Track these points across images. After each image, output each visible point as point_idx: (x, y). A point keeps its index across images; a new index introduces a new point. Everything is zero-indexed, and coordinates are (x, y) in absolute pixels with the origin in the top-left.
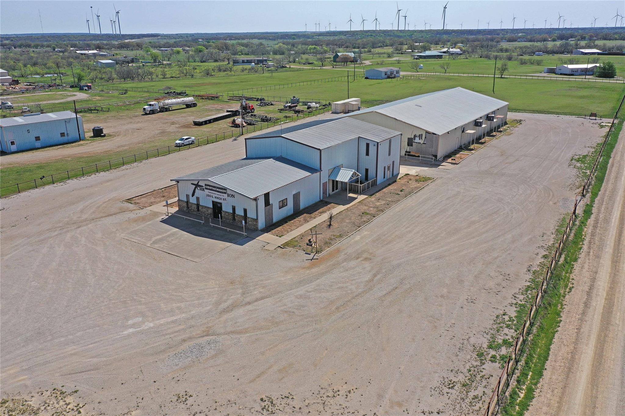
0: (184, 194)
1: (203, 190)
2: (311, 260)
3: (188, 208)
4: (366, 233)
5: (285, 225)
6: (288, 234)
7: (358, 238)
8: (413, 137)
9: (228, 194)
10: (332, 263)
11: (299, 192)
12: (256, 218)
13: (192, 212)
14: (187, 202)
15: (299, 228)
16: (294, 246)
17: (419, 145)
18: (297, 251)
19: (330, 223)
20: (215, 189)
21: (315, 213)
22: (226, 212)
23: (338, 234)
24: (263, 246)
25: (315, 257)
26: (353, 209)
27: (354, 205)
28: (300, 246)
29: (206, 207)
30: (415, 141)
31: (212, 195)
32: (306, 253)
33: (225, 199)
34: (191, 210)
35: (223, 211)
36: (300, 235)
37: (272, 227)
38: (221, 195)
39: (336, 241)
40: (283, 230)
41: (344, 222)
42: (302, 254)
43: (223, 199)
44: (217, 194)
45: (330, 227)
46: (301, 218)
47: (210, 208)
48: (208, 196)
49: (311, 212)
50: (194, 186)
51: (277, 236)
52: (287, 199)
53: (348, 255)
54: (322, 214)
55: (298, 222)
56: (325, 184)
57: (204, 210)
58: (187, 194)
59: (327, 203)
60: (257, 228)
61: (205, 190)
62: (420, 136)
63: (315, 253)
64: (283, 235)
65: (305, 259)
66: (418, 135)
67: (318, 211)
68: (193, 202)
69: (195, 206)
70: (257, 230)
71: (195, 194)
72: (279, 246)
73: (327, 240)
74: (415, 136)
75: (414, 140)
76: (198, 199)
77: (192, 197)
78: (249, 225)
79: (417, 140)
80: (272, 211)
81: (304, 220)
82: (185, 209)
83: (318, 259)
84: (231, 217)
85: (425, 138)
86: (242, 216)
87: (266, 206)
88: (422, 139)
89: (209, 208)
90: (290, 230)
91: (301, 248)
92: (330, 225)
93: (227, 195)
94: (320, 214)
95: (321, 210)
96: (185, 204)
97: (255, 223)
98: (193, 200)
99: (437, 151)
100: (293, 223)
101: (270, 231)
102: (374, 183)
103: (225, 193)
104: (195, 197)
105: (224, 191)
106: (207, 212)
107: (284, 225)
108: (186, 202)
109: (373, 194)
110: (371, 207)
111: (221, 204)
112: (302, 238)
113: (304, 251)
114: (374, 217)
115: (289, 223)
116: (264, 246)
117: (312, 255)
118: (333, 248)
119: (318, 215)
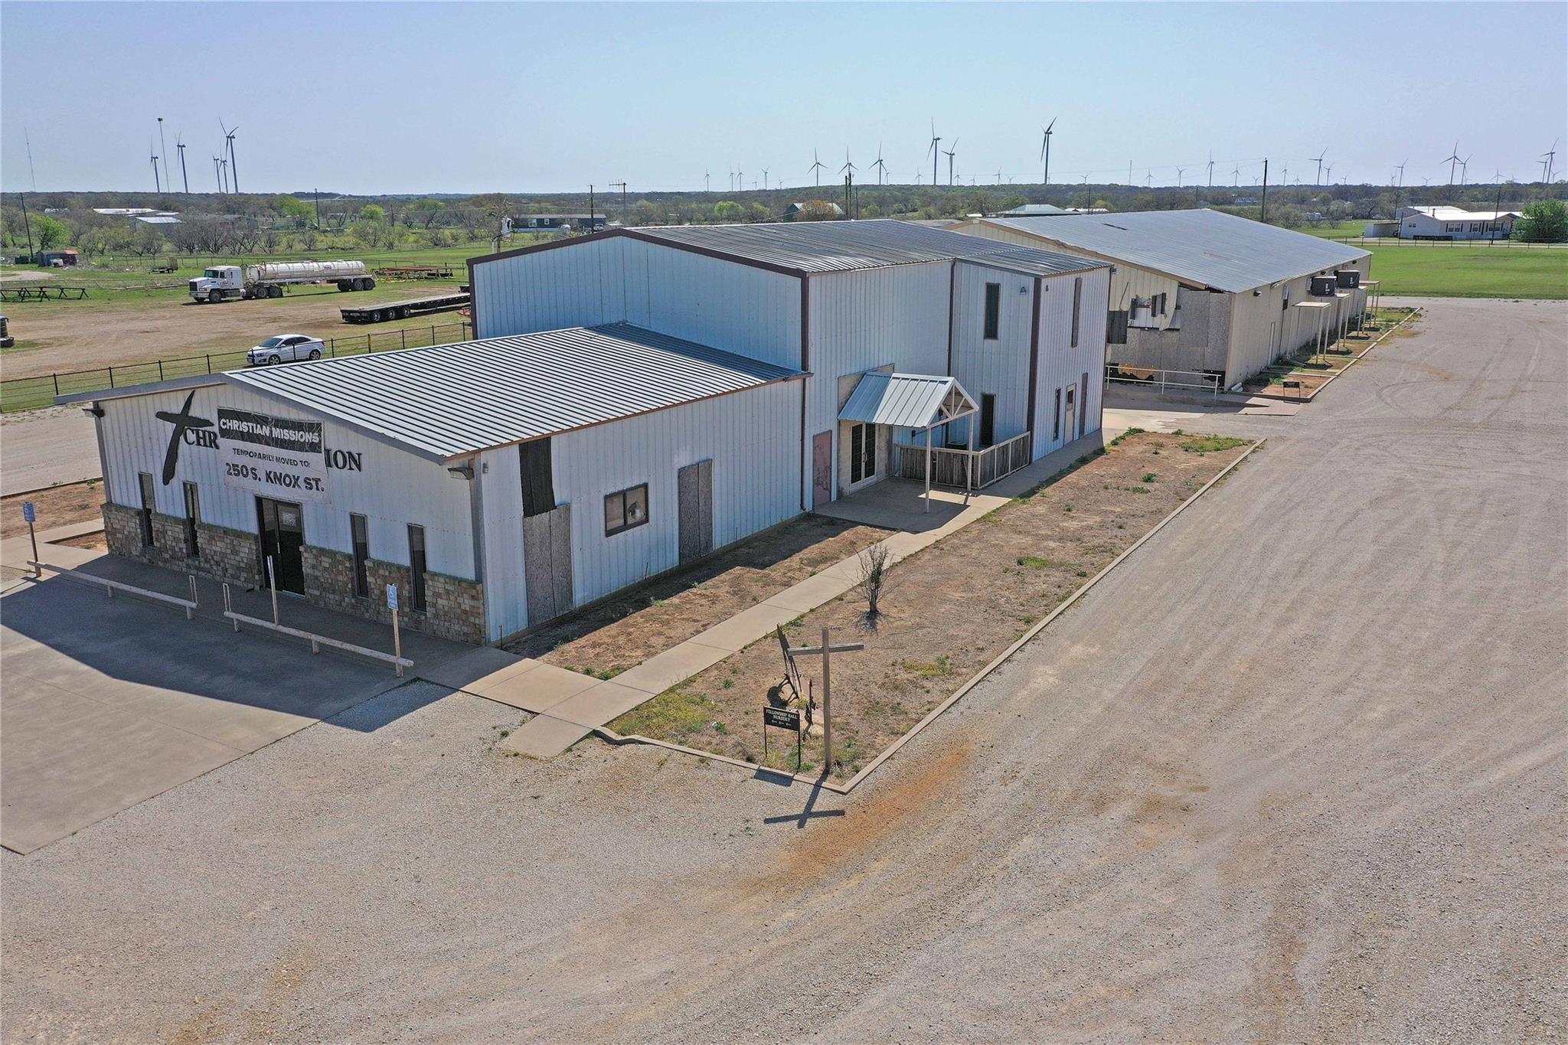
0: (130, 476)
1: (213, 444)
2: (802, 820)
3: (148, 539)
4: (1077, 650)
5: (637, 617)
6: (649, 663)
7: (1045, 678)
8: (1126, 307)
9: (328, 451)
10: (940, 839)
11: (708, 463)
12: (470, 574)
13: (166, 561)
14: (146, 515)
15: (711, 630)
16: (686, 732)
17: (1154, 336)
18: (703, 760)
19: (873, 604)
20: (265, 431)
21: (787, 562)
22: (322, 552)
23: (931, 659)
24: (497, 733)
25: (823, 803)
26: (965, 546)
27: (965, 529)
28: (719, 728)
29: (226, 531)
30: (1136, 323)
31: (250, 462)
32: (761, 775)
33: (317, 481)
34: (160, 551)
35: (310, 549)
36: (716, 666)
37: (567, 629)
38: (293, 463)
39: (927, 698)
40: (622, 640)
41: (944, 601)
42: (736, 777)
43: (307, 480)
44: (276, 459)
45: (873, 625)
46: (720, 584)
47: (246, 536)
48: (237, 470)
49: (767, 558)
50: (170, 427)
51: (588, 672)
52: (646, 486)
53: (1027, 784)
54: (822, 566)
55: (703, 601)
56: (823, 441)
57: (219, 547)
58: (144, 470)
59: (835, 526)
60: (480, 630)
61: (220, 441)
62: (1157, 304)
63: (819, 769)
64: (619, 670)
65: (759, 813)
66: (1146, 296)
67: (801, 555)
68: (171, 513)
69: (179, 532)
70: (478, 644)
71: (179, 466)
72: (596, 733)
73: (875, 690)
74: (1136, 304)
75: (1133, 317)
76: (190, 490)
77: (166, 482)
78: (436, 616)
79: (1144, 318)
80: (567, 541)
81: (735, 593)
82: (136, 549)
83: (841, 813)
84: (345, 578)
85: (1178, 307)
86: (399, 568)
87: (529, 510)
88: (1163, 312)
89: (239, 534)
90: (661, 640)
91: (731, 740)
92: (873, 614)
93: (322, 455)
94: (810, 569)
95: (813, 551)
96: (134, 526)
97: (467, 603)
98: (169, 502)
99: (1224, 354)
100: (677, 607)
101: (550, 649)
102: (1023, 455)
103: (314, 447)
104: (176, 483)
105: (308, 437)
106: (233, 560)
107: (629, 620)
108: (139, 513)
109: (1032, 492)
110: (1047, 538)
111: (295, 507)
112: (728, 685)
113: (749, 760)
114: (1083, 575)
115: (658, 607)
116: (505, 734)
117: (803, 786)
118: (917, 738)
119: (800, 570)
